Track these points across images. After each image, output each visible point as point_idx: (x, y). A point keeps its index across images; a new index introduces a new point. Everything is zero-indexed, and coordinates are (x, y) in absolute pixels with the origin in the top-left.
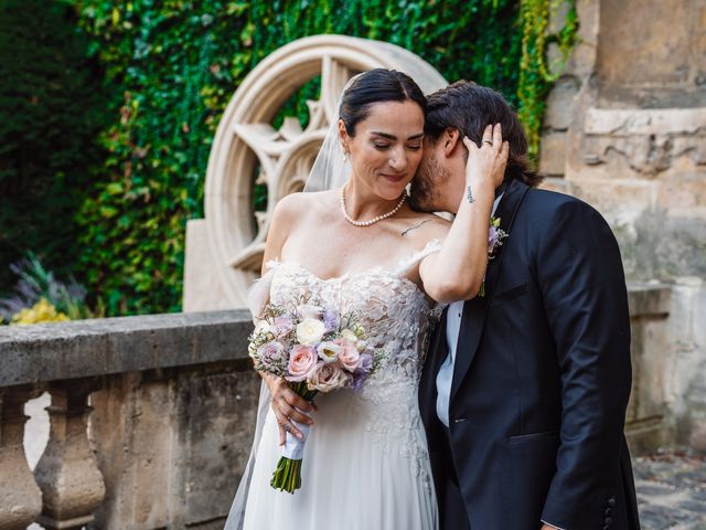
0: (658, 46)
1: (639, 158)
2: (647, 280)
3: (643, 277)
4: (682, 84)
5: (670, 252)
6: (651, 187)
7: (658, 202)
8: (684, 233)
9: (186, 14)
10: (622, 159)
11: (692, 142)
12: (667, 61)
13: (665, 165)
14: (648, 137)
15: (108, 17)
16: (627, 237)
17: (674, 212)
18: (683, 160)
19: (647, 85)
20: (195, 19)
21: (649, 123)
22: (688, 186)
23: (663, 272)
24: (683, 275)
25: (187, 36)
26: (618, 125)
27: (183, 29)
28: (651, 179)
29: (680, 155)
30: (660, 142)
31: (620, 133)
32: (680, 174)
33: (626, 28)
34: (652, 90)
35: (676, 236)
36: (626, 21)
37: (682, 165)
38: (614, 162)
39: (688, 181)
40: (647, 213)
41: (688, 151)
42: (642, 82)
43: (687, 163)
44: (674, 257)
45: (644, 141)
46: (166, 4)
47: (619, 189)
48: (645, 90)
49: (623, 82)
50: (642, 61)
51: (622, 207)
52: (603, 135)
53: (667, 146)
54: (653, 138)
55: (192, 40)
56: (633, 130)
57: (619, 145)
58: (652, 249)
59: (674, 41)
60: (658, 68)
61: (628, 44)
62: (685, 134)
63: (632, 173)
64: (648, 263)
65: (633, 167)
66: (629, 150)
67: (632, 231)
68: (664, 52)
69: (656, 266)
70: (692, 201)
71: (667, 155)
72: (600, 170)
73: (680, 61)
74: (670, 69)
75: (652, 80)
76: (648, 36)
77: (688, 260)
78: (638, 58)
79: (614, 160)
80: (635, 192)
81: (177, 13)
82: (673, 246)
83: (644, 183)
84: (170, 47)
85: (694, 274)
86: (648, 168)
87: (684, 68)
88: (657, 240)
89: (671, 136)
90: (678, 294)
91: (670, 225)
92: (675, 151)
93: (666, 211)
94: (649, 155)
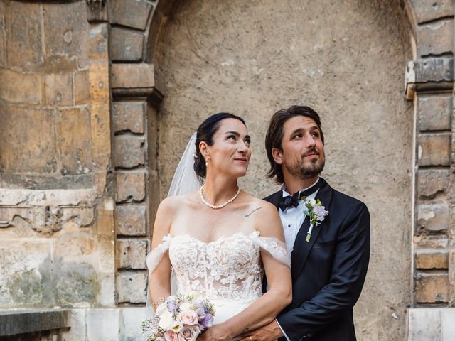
0: (33, 146)
1: (39, 223)
2: (52, 307)
3: (49, 305)
4: (52, 174)
5: (66, 286)
6: (49, 242)
7: (55, 253)
8: (74, 273)
10: (26, 223)
11: (75, 212)
12: (40, 157)
13: (59, 228)
14: (45, 208)
16: (34, 278)
17: (67, 260)
18: (70, 223)
19: (29, 173)
21: (44, 198)
22: (76, 242)
23: (63, 300)
24: (77, 301)
26: (21, 200)
28: (48, 237)
29: (68, 221)
30: (54, 211)
31: (24, 205)
32: (69, 234)
33: (11, 132)
34: (33, 177)
35: (69, 275)
36: (11, 127)
37: (69, 227)
38: (20, 226)
39: (75, 238)
40: (48, 260)
41: (73, 217)
42: (26, 171)
43: (73, 226)
44: (69, 290)
45: (42, 211)
47: (26, 245)
48: (28, 176)
49: (14, 170)
50: (24, 156)
51: (29, 257)
52: (10, 207)
53: (59, 215)
54: (48, 208)
56: (33, 203)
57: (23, 213)
58: (54, 286)
59: (43, 144)
60: (35, 162)
61: (14, 144)
62: (70, 206)
63: (35, 233)
64: (52, 295)
65: (35, 229)
66: (31, 217)
67: (37, 273)
68: (38, 151)
69: (57, 297)
70: (79, 251)
71: (60, 220)
72: (10, 231)
73: (50, 158)
74: (43, 163)
75: (32, 170)
76: (26, 139)
77: (79, 291)
78: (22, 154)
79: (20, 224)
80: (38, 246)
82: (67, 282)
83: (44, 240)
85: (84, 300)
86: (47, 230)
87: (53, 163)
88: (56, 279)
89: (61, 207)
90: (76, 314)
91: (65, 268)
92: (64, 218)
93: (61, 259)
94: (46, 221)
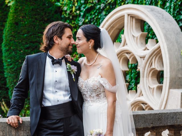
9: (95, 5)
15: (71, 10)
20: (98, 6)
25: (96, 14)
27: (95, 11)
46: (89, 2)
55: (98, 15)
81: (93, 5)
84: (91, 19)
